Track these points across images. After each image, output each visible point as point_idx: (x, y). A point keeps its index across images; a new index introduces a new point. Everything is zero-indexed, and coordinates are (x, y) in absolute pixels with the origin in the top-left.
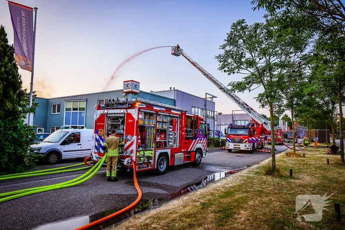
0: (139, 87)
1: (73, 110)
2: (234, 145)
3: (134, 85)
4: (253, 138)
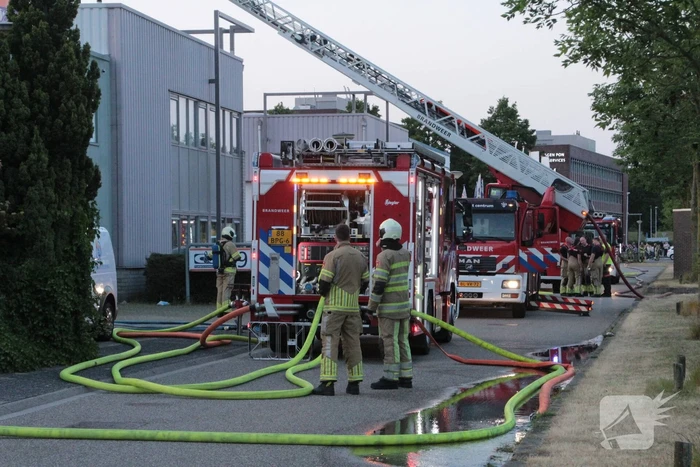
4: (534, 251)
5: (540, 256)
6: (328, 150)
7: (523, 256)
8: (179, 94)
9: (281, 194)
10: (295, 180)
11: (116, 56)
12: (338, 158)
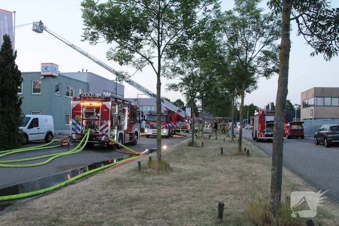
2: (153, 131)
3: (53, 69)
4: (170, 124)
5: (171, 125)
6: (89, 96)
7: (167, 125)
8: (106, 91)
9: (78, 108)
10: (82, 104)
11: (89, 82)
12: (92, 98)
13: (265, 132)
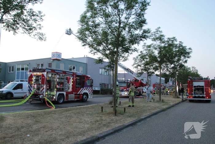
0: (61, 56)
1: (22, 70)
3: (58, 55)
7: (128, 89)
10: (33, 74)
12: (37, 70)
13: (192, 94)
